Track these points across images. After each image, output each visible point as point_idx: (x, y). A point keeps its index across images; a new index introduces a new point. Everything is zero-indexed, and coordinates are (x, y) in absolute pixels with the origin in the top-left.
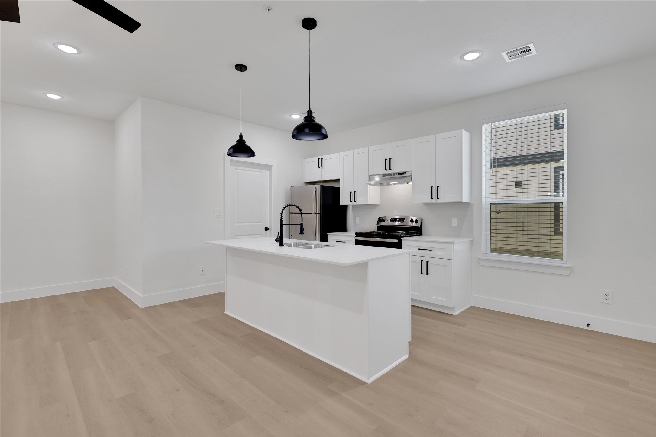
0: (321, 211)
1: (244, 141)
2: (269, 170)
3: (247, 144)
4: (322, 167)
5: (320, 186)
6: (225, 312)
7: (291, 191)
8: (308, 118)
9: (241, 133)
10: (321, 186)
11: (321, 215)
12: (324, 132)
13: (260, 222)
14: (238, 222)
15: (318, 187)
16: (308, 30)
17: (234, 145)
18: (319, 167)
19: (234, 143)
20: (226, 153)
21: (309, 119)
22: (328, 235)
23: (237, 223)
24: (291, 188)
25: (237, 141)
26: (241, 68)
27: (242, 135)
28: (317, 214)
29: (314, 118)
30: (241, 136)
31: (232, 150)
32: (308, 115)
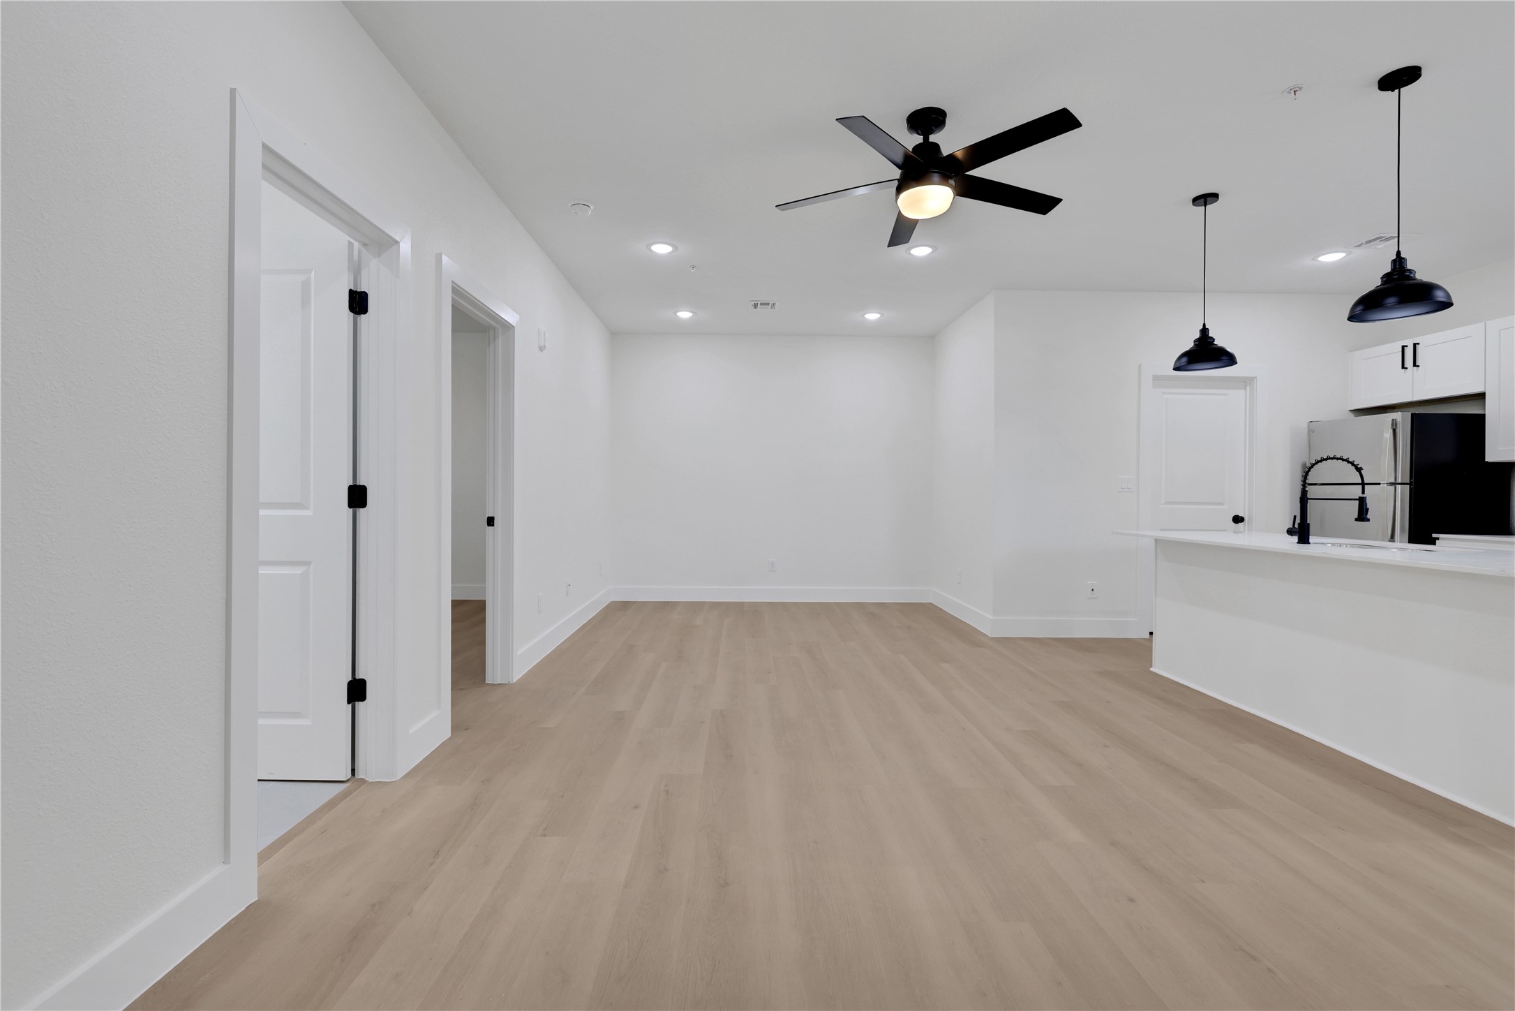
0: (1411, 478)
1: (1212, 338)
2: (1245, 388)
3: (1219, 342)
4: (1415, 365)
5: (1408, 415)
6: (1151, 669)
7: (1311, 431)
8: (1395, 275)
9: (1204, 325)
10: (1412, 414)
11: (1411, 489)
12: (1440, 296)
13: (1221, 504)
14: (1167, 503)
15: (1401, 417)
16: (1397, 91)
17: (1188, 349)
18: (1403, 367)
19: (1189, 345)
20: (1172, 367)
21: (1396, 277)
22: (1438, 539)
23: (1164, 504)
24: (1309, 427)
25: (1195, 341)
26: (1205, 199)
27: (1207, 327)
28: (1399, 487)
29: (1411, 273)
30: (1204, 331)
31: (1184, 360)
32: (1394, 269)
